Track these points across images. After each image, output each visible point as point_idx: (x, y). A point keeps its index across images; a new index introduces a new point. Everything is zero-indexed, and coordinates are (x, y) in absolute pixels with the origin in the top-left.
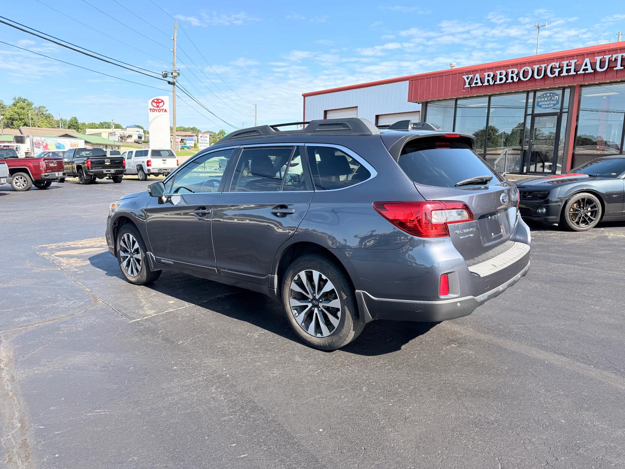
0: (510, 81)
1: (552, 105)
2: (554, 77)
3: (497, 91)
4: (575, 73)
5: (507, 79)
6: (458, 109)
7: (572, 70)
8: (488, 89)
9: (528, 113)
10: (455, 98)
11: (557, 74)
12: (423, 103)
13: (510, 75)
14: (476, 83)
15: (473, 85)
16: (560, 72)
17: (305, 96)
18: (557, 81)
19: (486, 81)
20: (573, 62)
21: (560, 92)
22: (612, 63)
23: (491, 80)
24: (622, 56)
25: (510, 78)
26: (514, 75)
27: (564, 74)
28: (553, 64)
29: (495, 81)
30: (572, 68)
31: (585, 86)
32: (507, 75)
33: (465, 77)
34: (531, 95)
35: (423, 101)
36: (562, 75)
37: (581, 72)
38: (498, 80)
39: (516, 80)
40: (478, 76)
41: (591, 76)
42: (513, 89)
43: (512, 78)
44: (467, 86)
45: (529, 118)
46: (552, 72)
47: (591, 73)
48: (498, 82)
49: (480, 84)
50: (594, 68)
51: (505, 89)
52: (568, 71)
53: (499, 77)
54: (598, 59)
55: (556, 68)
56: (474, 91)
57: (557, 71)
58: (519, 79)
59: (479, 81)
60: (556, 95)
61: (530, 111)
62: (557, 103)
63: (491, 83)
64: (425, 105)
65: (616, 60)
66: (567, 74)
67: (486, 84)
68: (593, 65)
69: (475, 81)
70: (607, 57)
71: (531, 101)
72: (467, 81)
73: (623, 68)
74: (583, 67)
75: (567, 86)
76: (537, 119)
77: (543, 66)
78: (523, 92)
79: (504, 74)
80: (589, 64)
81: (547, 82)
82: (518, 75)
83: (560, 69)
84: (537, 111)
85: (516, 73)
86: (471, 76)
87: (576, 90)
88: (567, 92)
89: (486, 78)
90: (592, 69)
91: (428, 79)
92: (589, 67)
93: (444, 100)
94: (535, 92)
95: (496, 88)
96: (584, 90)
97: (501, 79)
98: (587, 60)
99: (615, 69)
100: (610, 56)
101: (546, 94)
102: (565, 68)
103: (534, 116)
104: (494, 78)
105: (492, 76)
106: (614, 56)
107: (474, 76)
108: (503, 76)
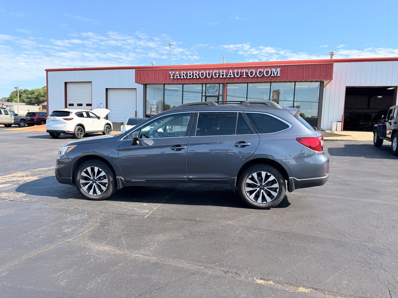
0: (195, 77)
1: (214, 92)
2: (216, 78)
3: (187, 82)
4: (226, 77)
5: (193, 77)
6: (165, 91)
7: (225, 75)
8: (183, 81)
9: (203, 95)
10: (164, 83)
11: (217, 76)
12: (144, 85)
13: (195, 74)
14: (177, 77)
15: (175, 78)
16: (219, 76)
17: (47, 71)
18: (217, 80)
19: (182, 76)
20: (225, 71)
21: (218, 85)
22: (242, 74)
23: (185, 76)
24: (246, 71)
25: (195, 76)
26: (197, 75)
27: (221, 77)
28: (216, 71)
29: (187, 77)
30: (224, 74)
31: (229, 83)
32: (193, 74)
33: (170, 72)
34: (204, 85)
35: (144, 83)
36: (220, 77)
37: (228, 76)
38: (189, 76)
39: (198, 77)
40: (177, 72)
41: (232, 79)
42: (196, 81)
43: (196, 76)
44: (172, 77)
45: (204, 98)
46: (216, 76)
47: (232, 78)
48: (189, 77)
49: (179, 77)
50: (234, 76)
51: (192, 81)
52: (223, 75)
53: (189, 75)
54: (236, 71)
55: (217, 73)
56: (175, 81)
57: (218, 75)
58: (200, 77)
59: (178, 76)
60: (216, 87)
61: (204, 94)
62: (217, 91)
63: (185, 78)
64: (145, 86)
65: (243, 72)
66: (222, 77)
67: (182, 77)
68: (234, 74)
69: (176, 76)
70: (240, 71)
71: (204, 88)
72: (172, 75)
73: (246, 76)
74: (229, 74)
75: (221, 83)
76: (207, 98)
77: (211, 71)
78: (200, 84)
79: (192, 73)
80: (232, 73)
81: (213, 80)
82: (199, 75)
83: (219, 74)
84: (207, 95)
85: (198, 73)
86: (174, 72)
87: (224, 85)
88: (221, 85)
89: (182, 75)
90: (233, 76)
91: (148, 71)
92: (232, 74)
93: (157, 84)
94: (206, 84)
95: (187, 80)
96: (228, 85)
97: (190, 76)
98: (231, 71)
99: (243, 76)
100: (241, 70)
101: (211, 86)
102: (221, 74)
103: (206, 97)
104: (186, 75)
105: (185, 74)
106: (242, 70)
107: (175, 73)
108: (191, 75)
